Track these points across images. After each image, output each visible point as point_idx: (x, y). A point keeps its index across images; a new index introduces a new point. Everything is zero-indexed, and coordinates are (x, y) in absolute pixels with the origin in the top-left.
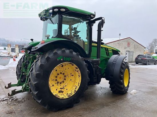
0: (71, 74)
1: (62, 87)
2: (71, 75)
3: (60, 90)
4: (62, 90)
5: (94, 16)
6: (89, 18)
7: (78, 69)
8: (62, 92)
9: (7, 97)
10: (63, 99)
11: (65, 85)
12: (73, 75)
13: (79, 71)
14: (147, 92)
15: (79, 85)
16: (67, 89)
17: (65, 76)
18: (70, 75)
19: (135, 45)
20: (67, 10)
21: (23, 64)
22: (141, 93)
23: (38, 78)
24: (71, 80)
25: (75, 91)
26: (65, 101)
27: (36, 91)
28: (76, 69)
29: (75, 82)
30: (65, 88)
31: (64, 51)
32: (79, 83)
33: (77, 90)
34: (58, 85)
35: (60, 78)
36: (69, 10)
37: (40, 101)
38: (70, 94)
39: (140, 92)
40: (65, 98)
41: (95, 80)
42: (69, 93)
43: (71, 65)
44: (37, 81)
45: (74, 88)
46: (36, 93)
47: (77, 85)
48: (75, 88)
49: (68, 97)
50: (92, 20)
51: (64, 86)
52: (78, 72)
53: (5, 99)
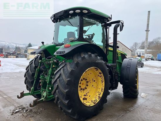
0: (93, 79)
1: (85, 94)
2: (93, 81)
3: (84, 97)
4: (86, 97)
5: (111, 18)
6: (105, 20)
7: (102, 74)
8: (86, 99)
9: (18, 108)
10: (90, 107)
11: (88, 91)
12: (95, 81)
13: (103, 76)
14: (156, 95)
15: (103, 91)
16: (90, 96)
17: (87, 82)
18: (91, 81)
19: (123, 48)
20: (89, 11)
21: (37, 70)
22: (151, 96)
23: (69, 85)
24: (93, 86)
25: (99, 97)
26: (92, 108)
27: (66, 99)
28: (100, 75)
29: (97, 88)
30: (88, 95)
31: (90, 56)
32: (102, 89)
33: (101, 96)
34: (81, 92)
35: (83, 84)
36: (91, 12)
37: (70, 111)
38: (95, 101)
39: (149, 95)
40: (91, 105)
41: (114, 85)
42: (93, 100)
43: (95, 70)
44: (68, 88)
45: (97, 94)
46: (66, 102)
47: (100, 91)
48: (99, 95)
49: (94, 105)
50: (108, 23)
51: (87, 93)
52: (101, 77)
53: (17, 111)
